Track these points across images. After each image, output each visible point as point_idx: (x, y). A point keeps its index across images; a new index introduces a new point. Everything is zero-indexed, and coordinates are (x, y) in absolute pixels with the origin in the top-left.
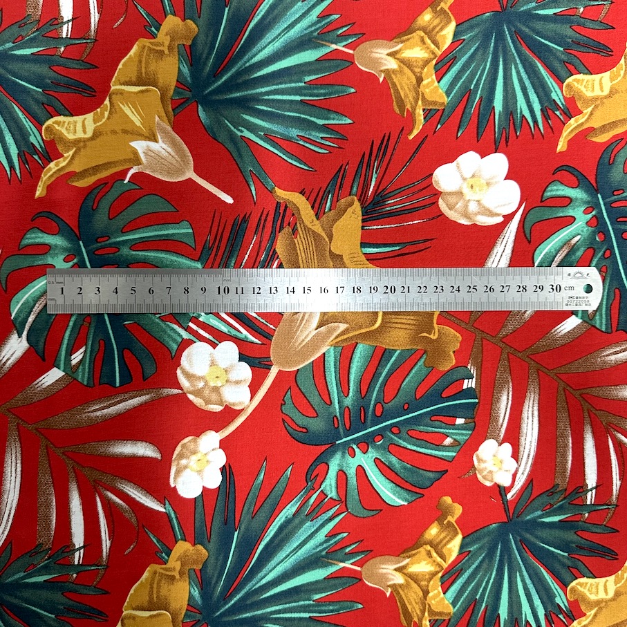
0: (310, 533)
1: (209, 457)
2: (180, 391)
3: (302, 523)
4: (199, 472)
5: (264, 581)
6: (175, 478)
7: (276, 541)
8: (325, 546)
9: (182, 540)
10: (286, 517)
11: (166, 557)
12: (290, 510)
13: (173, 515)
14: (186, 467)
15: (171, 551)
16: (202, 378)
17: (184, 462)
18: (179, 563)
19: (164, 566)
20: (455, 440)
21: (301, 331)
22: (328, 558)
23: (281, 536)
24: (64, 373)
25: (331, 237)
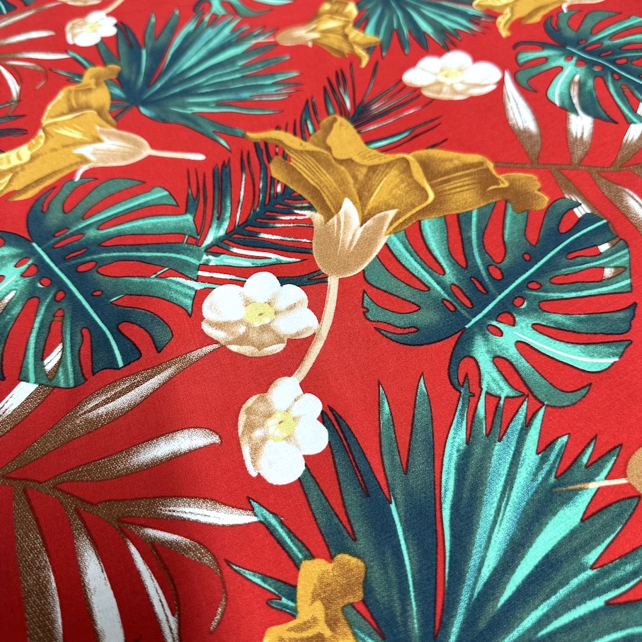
0: (509, 459)
1: (294, 413)
2: (216, 346)
3: (488, 450)
4: (288, 438)
5: (486, 573)
6: (254, 462)
7: (466, 494)
8: (546, 467)
9: (306, 558)
10: (458, 451)
11: (291, 604)
12: (456, 438)
13: (273, 521)
14: (264, 440)
15: (295, 587)
16: (241, 322)
17: (258, 434)
18: (318, 605)
19: (292, 624)
20: (616, 267)
21: (344, 233)
22: (565, 485)
23: (468, 483)
24: (36, 386)
25: (329, 149)
